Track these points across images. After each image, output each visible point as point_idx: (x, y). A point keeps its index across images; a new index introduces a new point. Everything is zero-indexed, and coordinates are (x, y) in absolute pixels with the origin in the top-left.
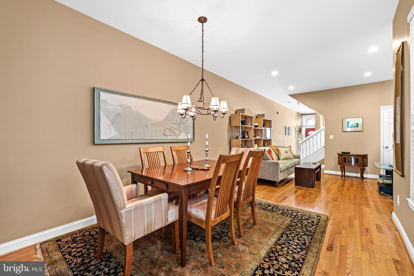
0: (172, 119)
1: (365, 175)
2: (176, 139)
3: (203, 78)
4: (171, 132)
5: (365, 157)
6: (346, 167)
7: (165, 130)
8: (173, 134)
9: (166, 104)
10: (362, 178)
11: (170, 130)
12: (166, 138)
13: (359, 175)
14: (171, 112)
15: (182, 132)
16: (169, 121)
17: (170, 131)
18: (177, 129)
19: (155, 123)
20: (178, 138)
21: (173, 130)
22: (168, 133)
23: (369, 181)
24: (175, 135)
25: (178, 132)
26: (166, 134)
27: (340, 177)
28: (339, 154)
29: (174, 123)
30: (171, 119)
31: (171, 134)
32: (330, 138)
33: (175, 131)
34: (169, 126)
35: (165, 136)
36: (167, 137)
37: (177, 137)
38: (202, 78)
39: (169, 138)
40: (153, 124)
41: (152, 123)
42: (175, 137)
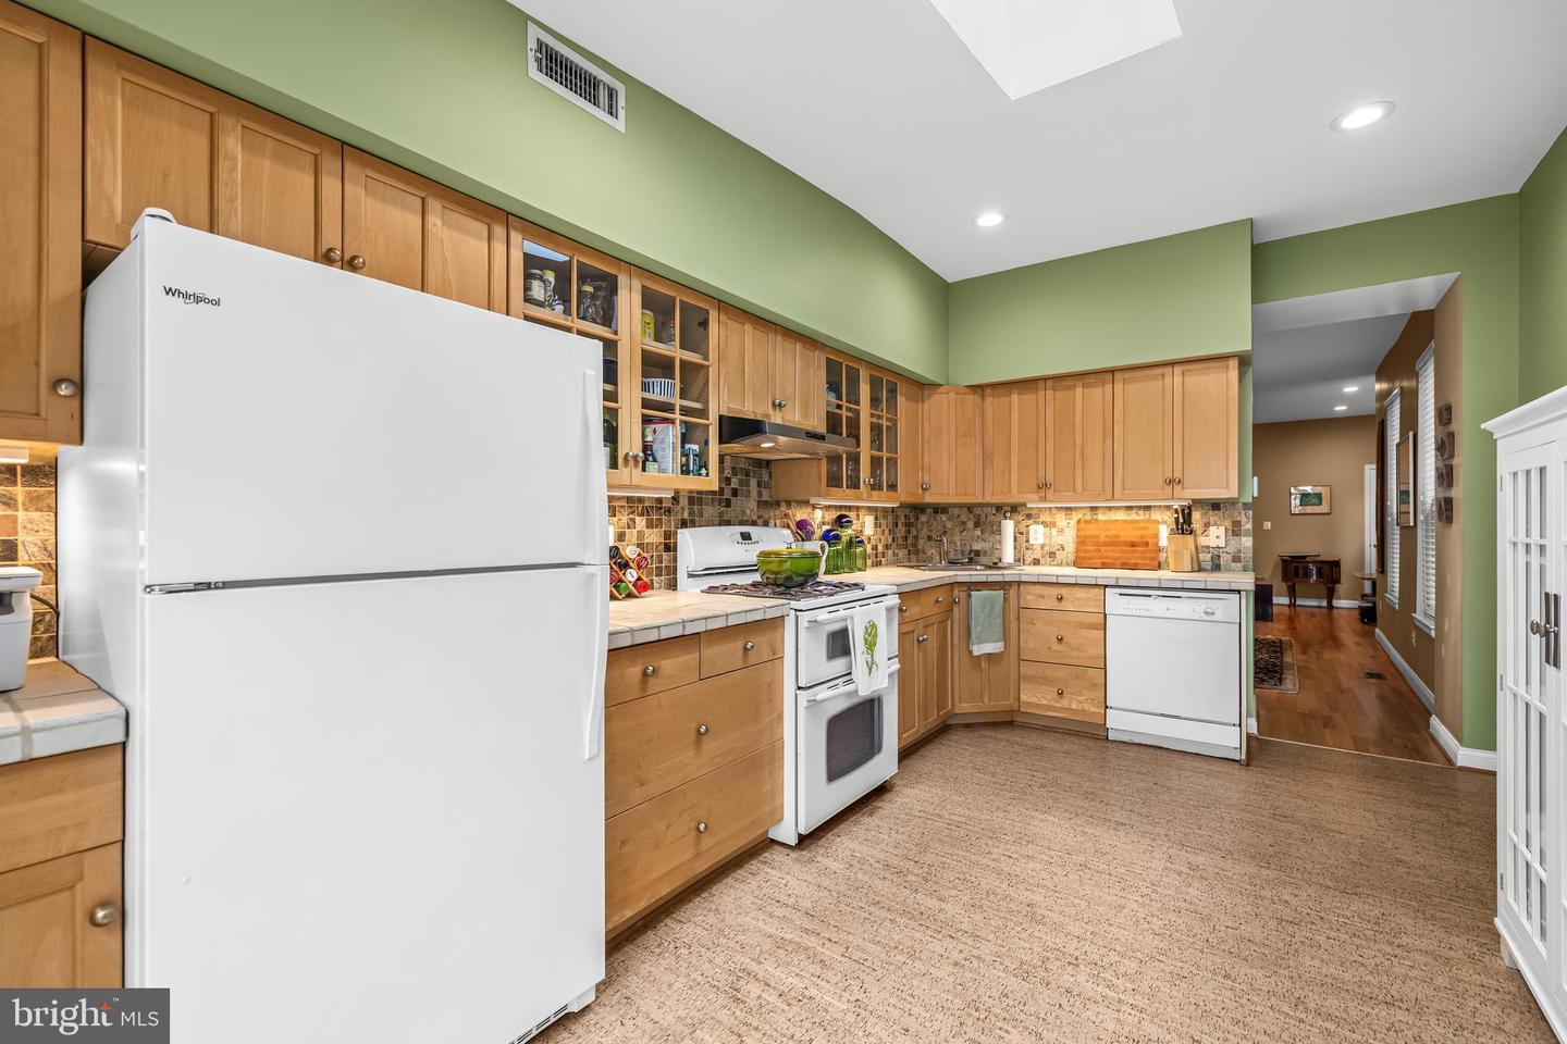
1: (1336, 603)
5: (1336, 564)
6: (1297, 587)
10: (1331, 607)
13: (1324, 603)
23: (1343, 612)
27: (1286, 608)
28: (1284, 561)
32: (1265, 528)
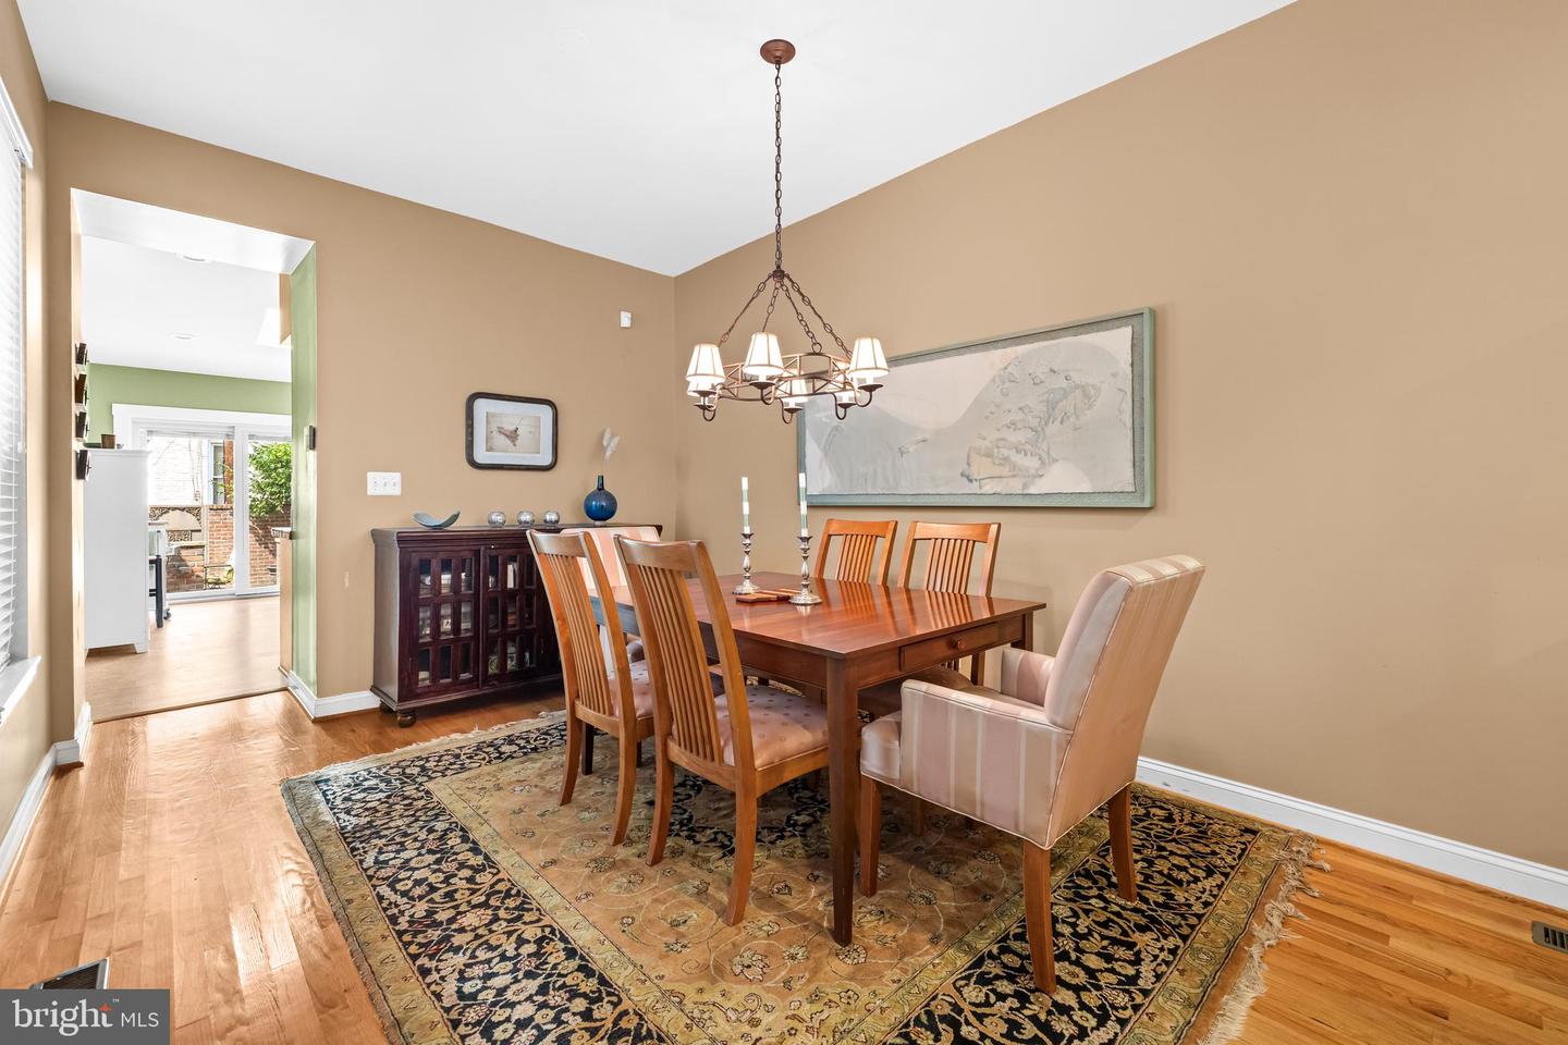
0: (998, 406)
2: (1020, 492)
3: (778, 267)
4: (997, 462)
7: (968, 456)
8: (1005, 471)
9: (971, 352)
11: (989, 455)
12: (974, 488)
14: (993, 380)
15: (1055, 461)
16: (987, 418)
17: (989, 459)
18: (1028, 447)
19: (927, 437)
20: (1033, 490)
21: (1006, 452)
22: (981, 468)
24: (1014, 476)
25: (1031, 463)
26: (975, 473)
29: (1012, 425)
30: (993, 409)
31: (997, 471)
33: (1017, 459)
34: (984, 439)
35: (971, 481)
36: (975, 484)
37: (1025, 486)
38: (775, 268)
39: (988, 488)
40: (924, 441)
41: (920, 437)
42: (1015, 486)
